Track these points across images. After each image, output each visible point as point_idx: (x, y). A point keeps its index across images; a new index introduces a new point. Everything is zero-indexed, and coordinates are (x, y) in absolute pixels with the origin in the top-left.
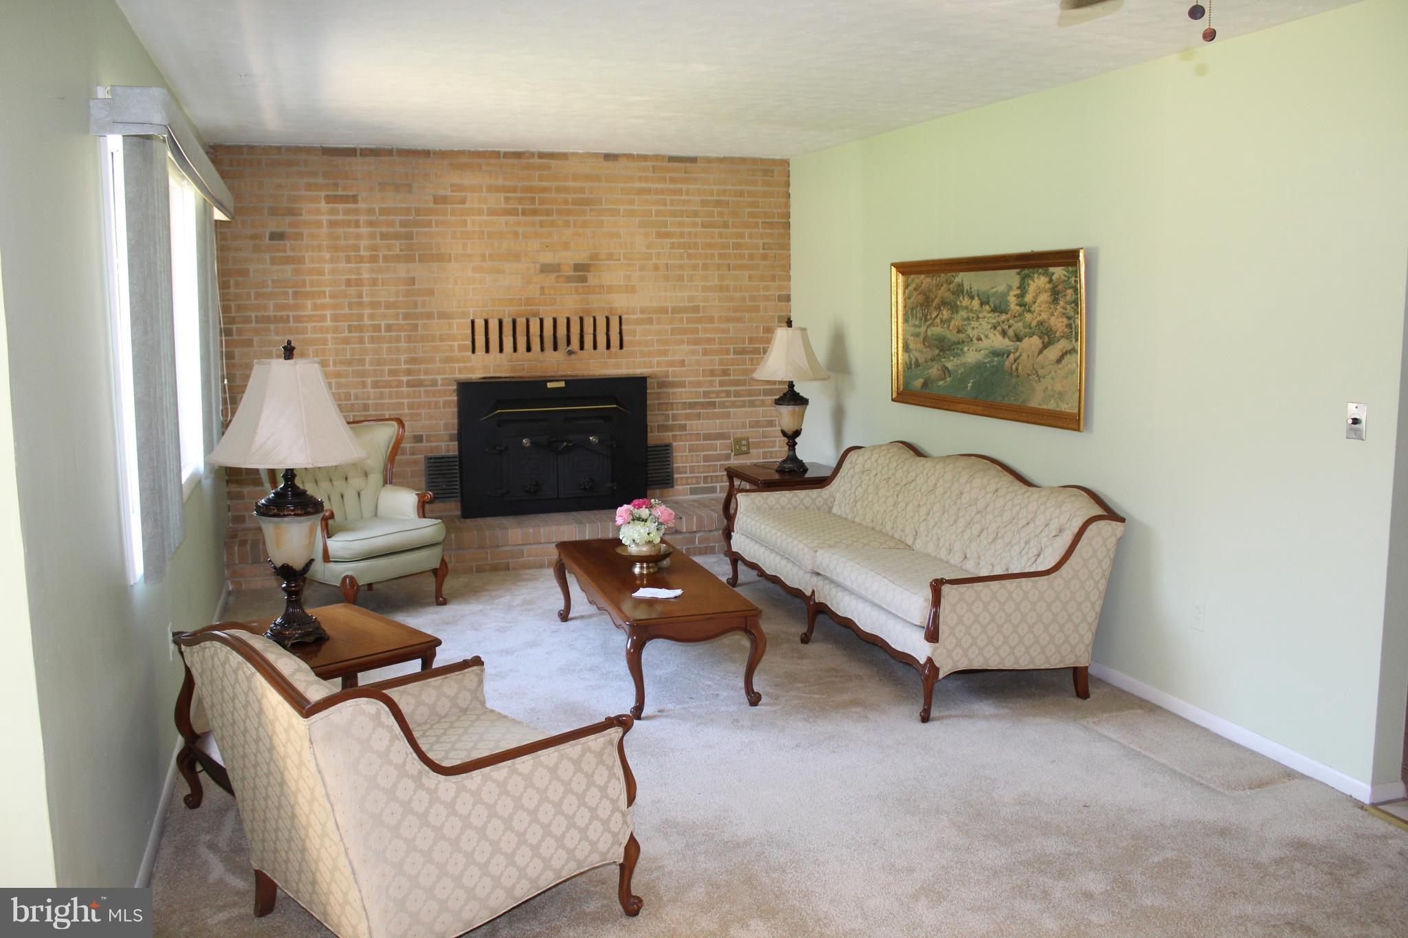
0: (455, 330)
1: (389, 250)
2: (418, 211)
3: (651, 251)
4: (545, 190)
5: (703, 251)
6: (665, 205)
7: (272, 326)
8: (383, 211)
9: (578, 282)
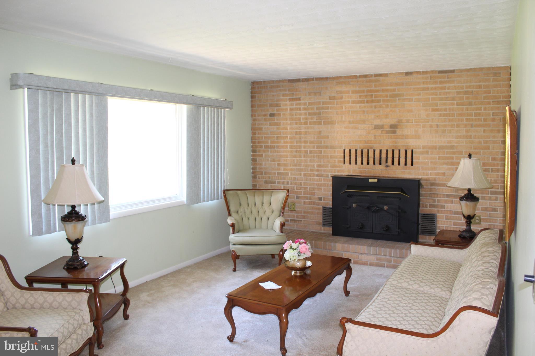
0: (336, 154)
1: (312, 120)
2: (323, 103)
3: (429, 118)
4: (378, 91)
5: (457, 118)
6: (437, 95)
8: (310, 104)
9: (392, 133)
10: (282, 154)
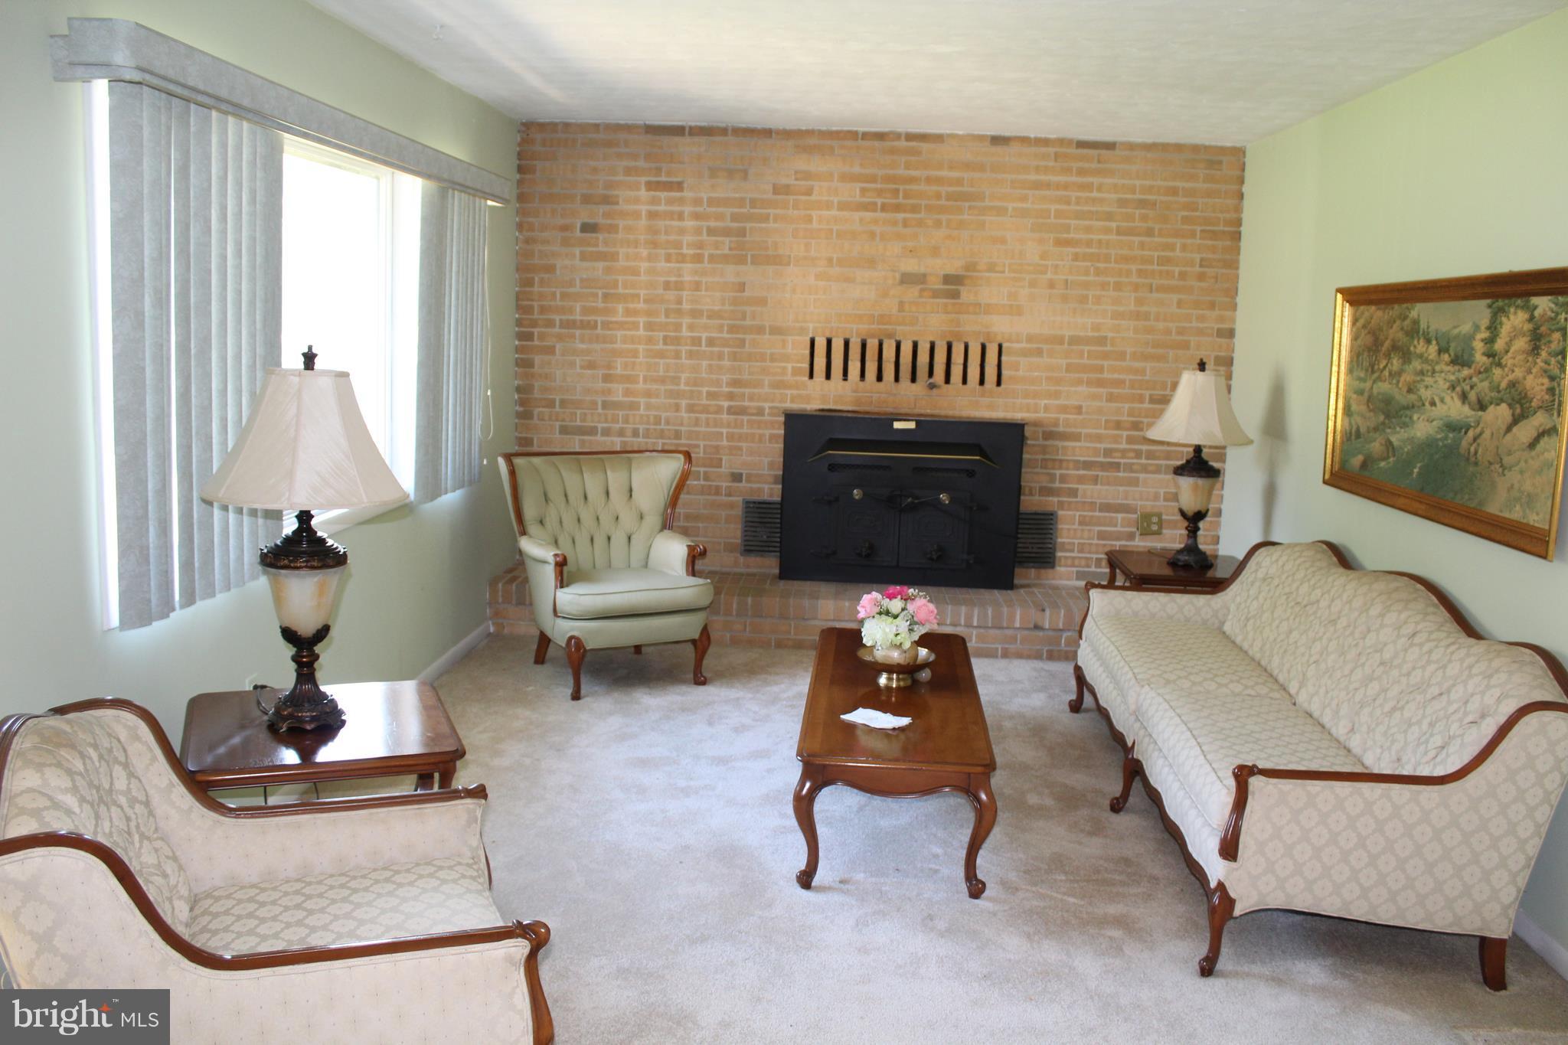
0: (789, 350)
1: (717, 248)
2: (753, 203)
3: (1047, 262)
4: (912, 180)
5: (1117, 266)
6: (1068, 203)
7: (578, 332)
8: (711, 202)
9: (947, 298)
10: (618, 346)
